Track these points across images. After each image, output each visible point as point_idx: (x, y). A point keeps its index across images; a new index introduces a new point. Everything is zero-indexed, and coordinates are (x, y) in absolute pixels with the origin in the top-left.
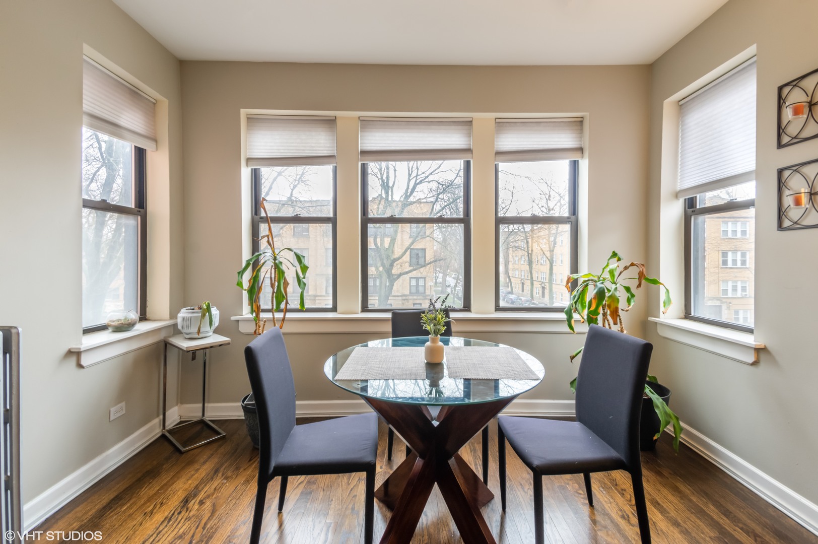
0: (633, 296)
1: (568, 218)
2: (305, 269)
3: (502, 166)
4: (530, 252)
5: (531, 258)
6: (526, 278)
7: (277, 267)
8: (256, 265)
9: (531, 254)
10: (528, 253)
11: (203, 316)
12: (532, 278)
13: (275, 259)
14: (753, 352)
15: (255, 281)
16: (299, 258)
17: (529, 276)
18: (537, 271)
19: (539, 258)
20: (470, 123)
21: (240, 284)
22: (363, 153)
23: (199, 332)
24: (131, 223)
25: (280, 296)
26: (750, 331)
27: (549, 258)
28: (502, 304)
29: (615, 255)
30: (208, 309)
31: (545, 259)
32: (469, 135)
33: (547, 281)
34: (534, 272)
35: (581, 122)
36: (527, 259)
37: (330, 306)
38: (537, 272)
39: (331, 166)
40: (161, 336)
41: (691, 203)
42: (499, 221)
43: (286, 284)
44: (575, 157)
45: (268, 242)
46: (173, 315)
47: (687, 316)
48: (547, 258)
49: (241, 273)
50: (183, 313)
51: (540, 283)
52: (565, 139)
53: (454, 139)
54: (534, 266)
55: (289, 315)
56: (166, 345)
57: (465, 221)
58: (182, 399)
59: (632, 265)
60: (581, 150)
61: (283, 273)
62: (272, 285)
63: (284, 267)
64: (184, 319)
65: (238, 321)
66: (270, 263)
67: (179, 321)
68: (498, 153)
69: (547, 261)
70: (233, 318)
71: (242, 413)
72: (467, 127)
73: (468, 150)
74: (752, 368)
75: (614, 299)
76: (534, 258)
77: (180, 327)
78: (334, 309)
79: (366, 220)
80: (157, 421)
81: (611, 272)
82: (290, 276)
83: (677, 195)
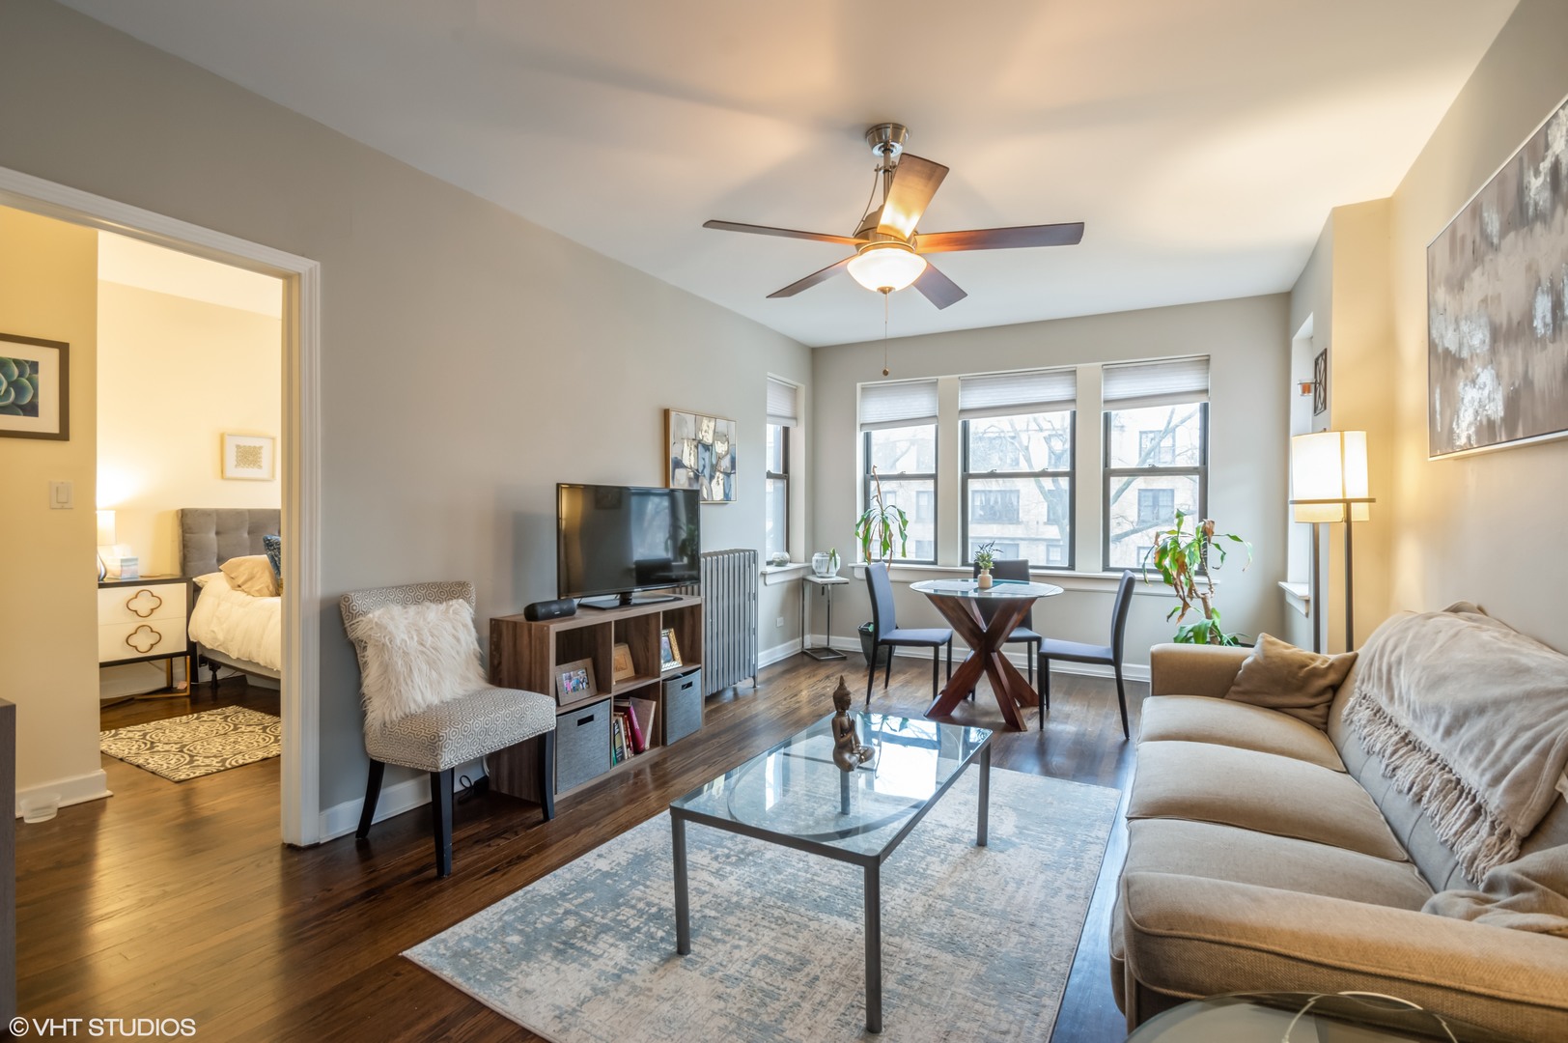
1: (1199, 468)
2: (905, 523)
3: (1114, 414)
7: (884, 521)
8: (867, 521)
11: (831, 559)
13: (883, 514)
14: (1305, 603)
15: (867, 531)
16: (901, 514)
20: (1074, 372)
21: (857, 534)
22: (964, 410)
23: (828, 572)
24: (781, 484)
25: (886, 545)
30: (834, 554)
32: (1073, 385)
35: (1208, 360)
37: (932, 559)
40: (801, 574)
42: (1109, 473)
43: (891, 535)
44: (1205, 398)
45: (877, 500)
46: (808, 559)
49: (858, 526)
50: (817, 557)
52: (1190, 381)
53: (1059, 390)
55: (892, 565)
56: (804, 580)
57: (1072, 475)
58: (813, 631)
60: (1206, 391)
61: (889, 526)
62: (881, 536)
63: (889, 522)
64: (817, 561)
65: (853, 567)
66: (879, 518)
67: (814, 564)
68: (1109, 401)
70: (850, 565)
71: (861, 647)
72: (1071, 377)
73: (1074, 401)
77: (814, 567)
78: (935, 563)
79: (967, 477)
80: (799, 640)
82: (894, 528)
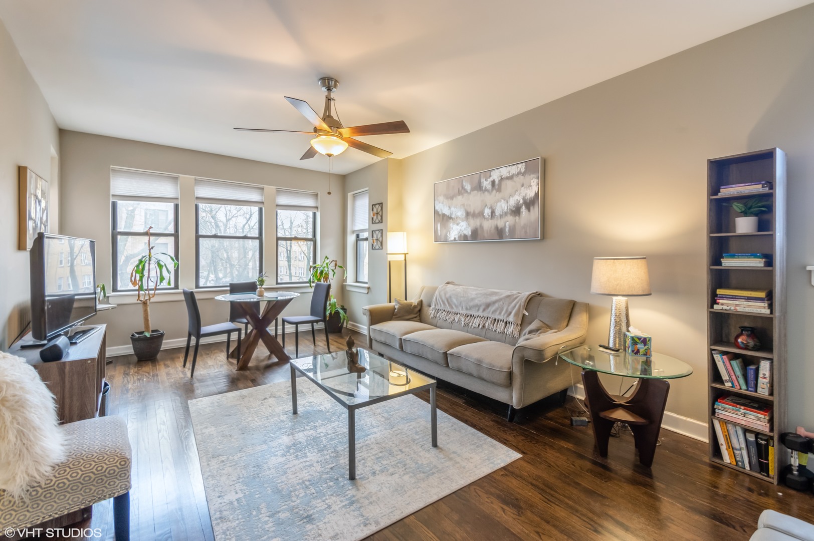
0: (335, 273)
1: (312, 239)
3: (279, 211)
4: (289, 249)
5: (290, 254)
6: (285, 273)
9: (290, 251)
10: (287, 250)
12: (290, 273)
14: (367, 289)
17: (288, 272)
18: (295, 266)
19: (297, 255)
20: (263, 189)
22: (197, 198)
26: (366, 283)
27: (306, 255)
28: (279, 281)
29: (326, 257)
31: (303, 255)
32: (262, 194)
33: (305, 276)
34: (292, 268)
35: (317, 195)
36: (286, 255)
37: (174, 286)
38: (295, 268)
39: (173, 204)
41: (358, 236)
42: (278, 239)
44: (315, 210)
47: (357, 281)
48: (305, 255)
51: (299, 278)
52: (310, 202)
53: (255, 196)
54: (292, 262)
57: (260, 238)
59: (333, 261)
60: (317, 208)
68: (277, 205)
69: (305, 257)
72: (260, 191)
73: (263, 203)
74: (367, 295)
75: (327, 274)
76: (293, 256)
78: (176, 288)
79: (198, 237)
81: (327, 264)
83: (353, 232)
